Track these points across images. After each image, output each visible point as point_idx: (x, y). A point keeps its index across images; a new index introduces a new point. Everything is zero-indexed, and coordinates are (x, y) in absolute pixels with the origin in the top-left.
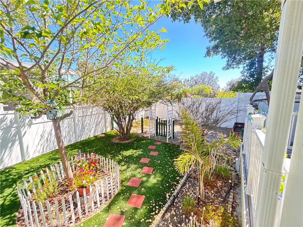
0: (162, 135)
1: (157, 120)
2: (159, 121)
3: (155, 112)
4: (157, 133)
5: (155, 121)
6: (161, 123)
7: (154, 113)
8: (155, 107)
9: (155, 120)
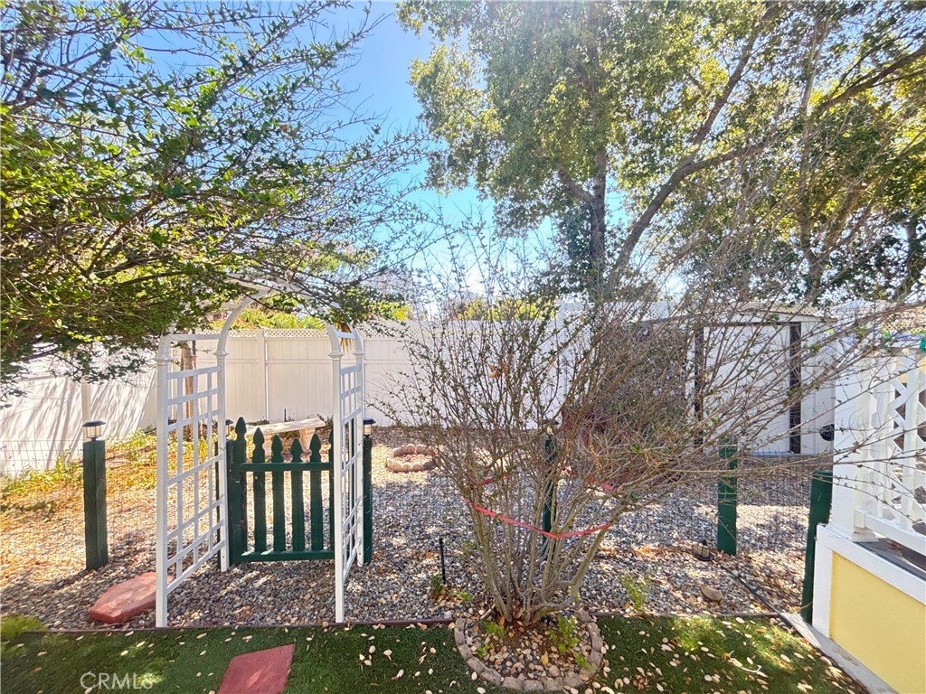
0: (279, 555)
1: (235, 449)
2: (250, 449)
3: (221, 391)
4: (237, 542)
5: (222, 452)
6: (268, 468)
7: (208, 394)
8: (221, 346)
9: (222, 445)
